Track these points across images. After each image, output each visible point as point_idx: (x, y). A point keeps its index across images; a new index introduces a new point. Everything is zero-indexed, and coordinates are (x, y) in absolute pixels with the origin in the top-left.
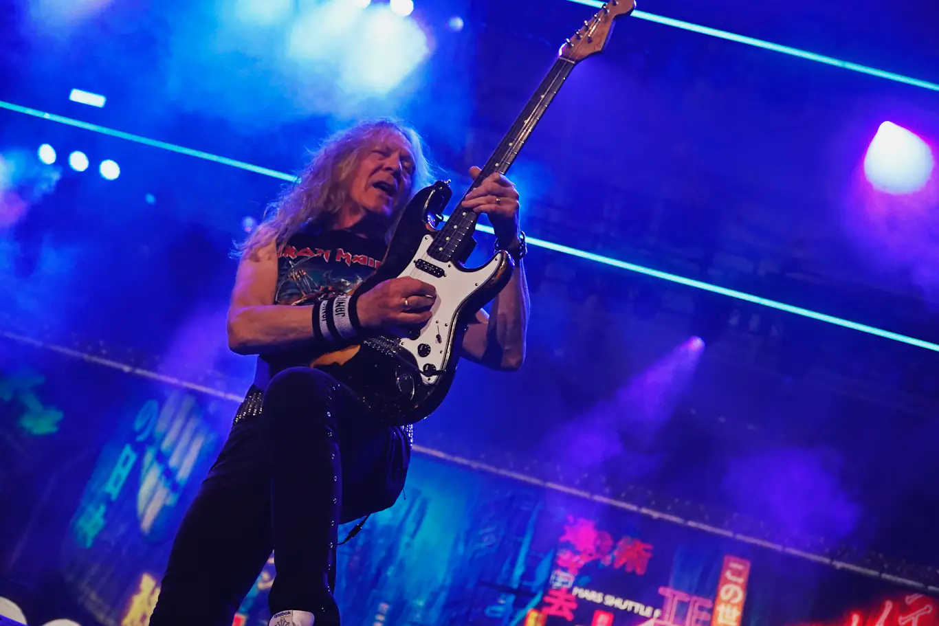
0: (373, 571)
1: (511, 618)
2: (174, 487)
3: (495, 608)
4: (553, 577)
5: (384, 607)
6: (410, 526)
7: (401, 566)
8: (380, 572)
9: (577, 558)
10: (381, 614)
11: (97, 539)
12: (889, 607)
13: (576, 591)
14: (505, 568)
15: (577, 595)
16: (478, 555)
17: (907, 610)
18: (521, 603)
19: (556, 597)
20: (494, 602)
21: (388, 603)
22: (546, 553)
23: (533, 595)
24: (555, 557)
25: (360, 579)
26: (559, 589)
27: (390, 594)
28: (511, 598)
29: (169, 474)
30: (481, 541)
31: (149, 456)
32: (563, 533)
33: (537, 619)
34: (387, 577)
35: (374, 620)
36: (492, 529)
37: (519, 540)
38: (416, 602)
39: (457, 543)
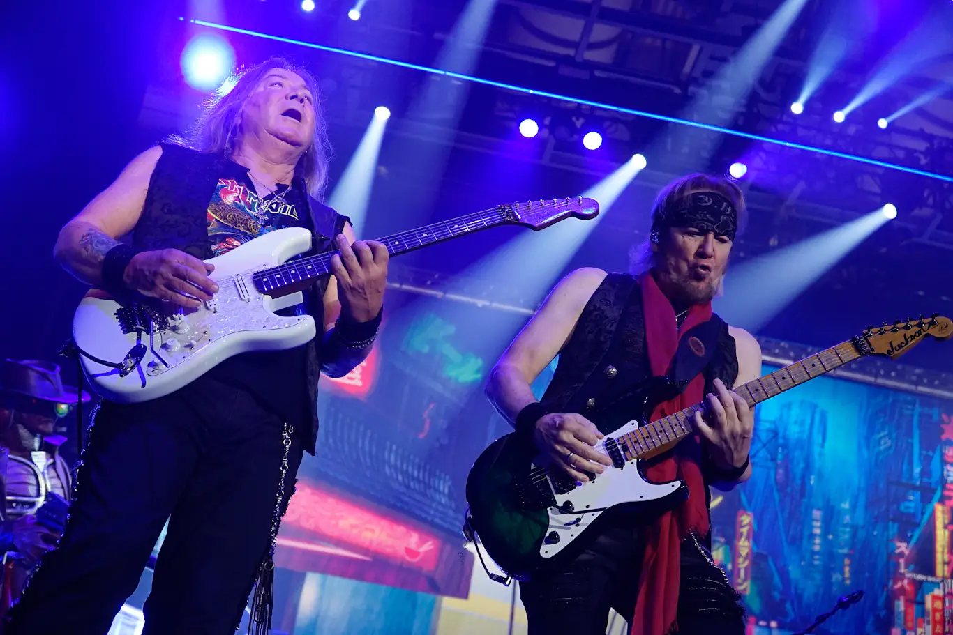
0: (798, 482)
1: (923, 513)
3: (907, 504)
4: (945, 473)
5: (817, 514)
6: (817, 438)
7: (820, 476)
8: (804, 481)
10: (817, 521)
14: (905, 467)
16: (881, 457)
18: (927, 497)
20: (905, 499)
21: (819, 509)
22: (934, 452)
23: (934, 491)
24: (942, 455)
25: (789, 490)
27: (820, 504)
28: (918, 494)
30: (879, 444)
32: (942, 431)
33: (943, 512)
34: (811, 487)
35: (812, 527)
36: (886, 433)
37: (910, 440)
38: (842, 505)
39: (860, 449)
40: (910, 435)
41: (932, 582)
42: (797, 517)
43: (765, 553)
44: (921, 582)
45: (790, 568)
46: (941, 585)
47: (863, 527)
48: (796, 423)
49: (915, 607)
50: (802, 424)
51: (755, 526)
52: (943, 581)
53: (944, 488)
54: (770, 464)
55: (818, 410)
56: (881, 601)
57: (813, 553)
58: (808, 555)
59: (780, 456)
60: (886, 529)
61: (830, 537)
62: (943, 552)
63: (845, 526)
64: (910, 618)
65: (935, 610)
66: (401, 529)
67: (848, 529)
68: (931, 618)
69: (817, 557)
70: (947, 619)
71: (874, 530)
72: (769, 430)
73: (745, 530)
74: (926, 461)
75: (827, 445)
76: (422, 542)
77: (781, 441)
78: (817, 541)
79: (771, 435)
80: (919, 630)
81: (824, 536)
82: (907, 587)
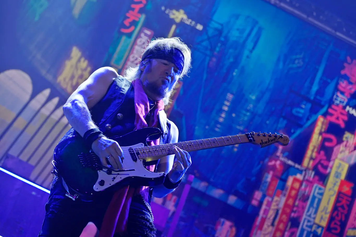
0: (224, 70)
1: (308, 119)
3: (298, 110)
4: (335, 97)
5: (230, 96)
6: (250, 45)
7: (242, 71)
8: (229, 72)
9: (350, 87)
10: (228, 101)
13: (348, 108)
14: (307, 84)
15: (348, 111)
16: (291, 72)
18: (314, 110)
19: (336, 111)
20: (298, 106)
21: (232, 94)
22: (332, 79)
23: (322, 107)
24: (337, 84)
25: (216, 74)
26: (337, 105)
27: (235, 90)
28: (309, 106)
30: (294, 63)
32: (343, 68)
33: (323, 123)
34: (233, 76)
35: (223, 104)
36: (301, 56)
37: (317, 67)
38: (251, 96)
39: (278, 60)
40: (319, 63)
41: (298, 169)
43: (182, 112)
44: (289, 166)
45: (197, 128)
46: (304, 173)
47: (260, 116)
48: (238, 30)
49: (278, 181)
50: (241, 31)
51: (182, 92)
52: (305, 170)
53: (330, 107)
54: (208, 52)
55: (257, 26)
56: (255, 170)
57: (217, 122)
58: (213, 123)
59: (217, 49)
60: (277, 122)
61: (234, 115)
62: (313, 151)
63: (248, 111)
64: (272, 188)
65: (292, 188)
67: (248, 114)
68: (287, 193)
69: (219, 126)
70: (299, 197)
71: (268, 119)
72: (216, 29)
74: (324, 85)
75: (255, 52)
77: (222, 39)
78: (223, 115)
79: (217, 33)
80: (276, 198)
81: (229, 113)
82: (278, 166)
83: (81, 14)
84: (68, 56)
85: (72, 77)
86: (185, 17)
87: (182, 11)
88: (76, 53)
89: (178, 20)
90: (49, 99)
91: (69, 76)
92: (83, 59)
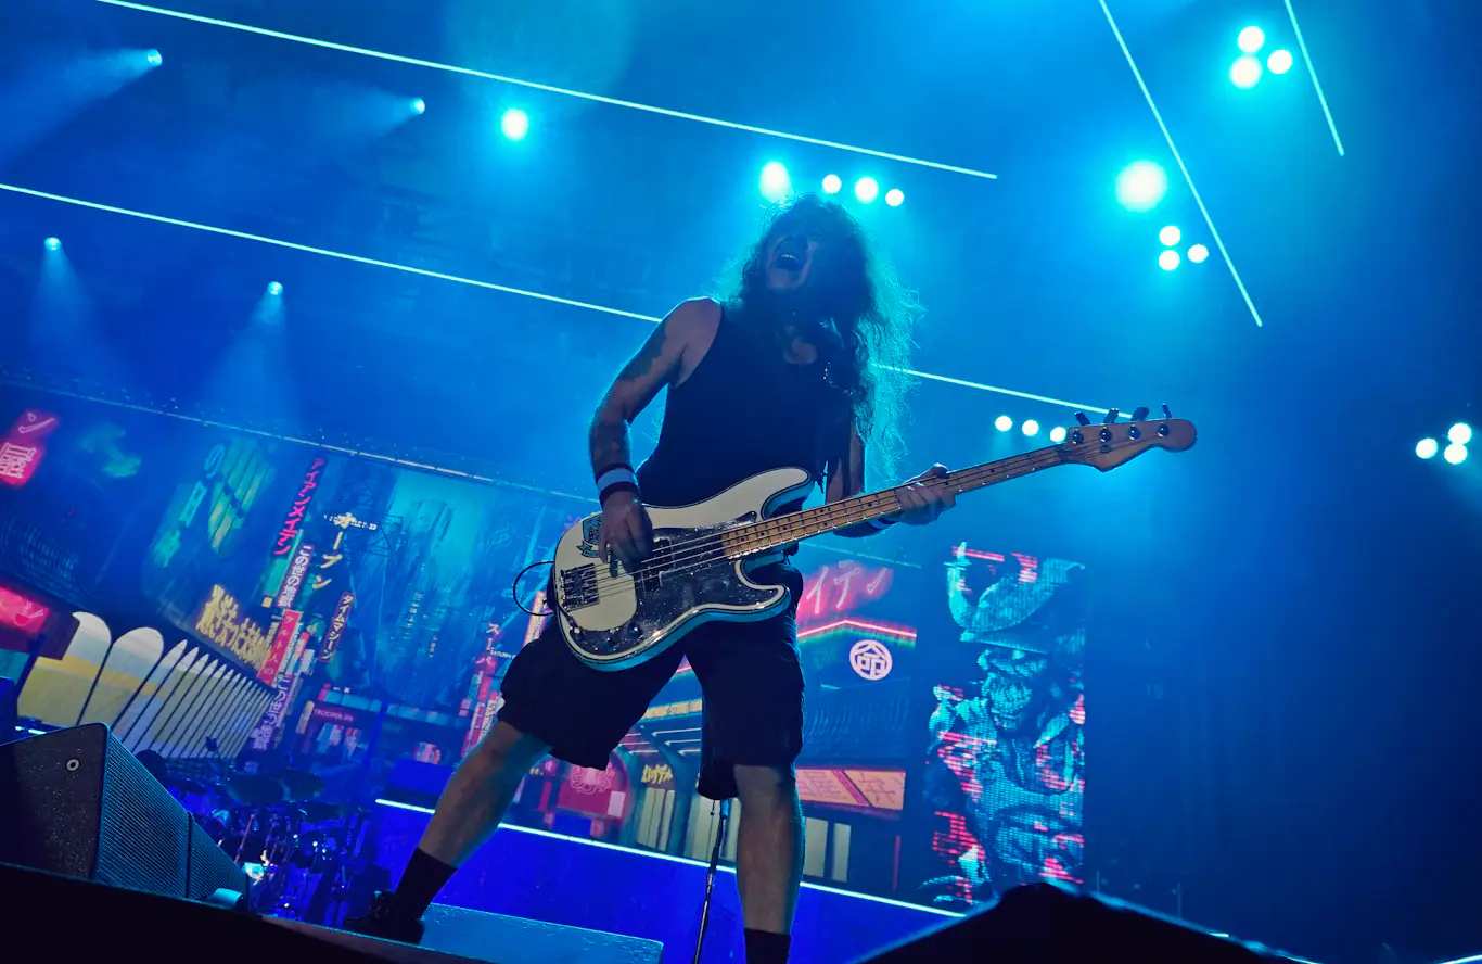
0: (409, 569)
2: (240, 513)
5: (419, 596)
6: (439, 530)
7: (432, 564)
8: (414, 568)
10: (416, 602)
11: (173, 561)
12: (826, 570)
16: (495, 550)
17: (840, 572)
18: (531, 587)
20: (509, 586)
21: (421, 593)
23: (541, 580)
25: (398, 575)
27: (423, 586)
28: (524, 583)
29: (234, 502)
30: (498, 539)
31: (219, 488)
34: (420, 573)
35: (409, 607)
36: (507, 529)
37: (528, 537)
38: (445, 590)
39: (477, 541)
40: (530, 532)
42: (398, 597)
43: (357, 628)
45: (378, 642)
47: (459, 610)
48: (421, 518)
50: (427, 519)
51: (355, 605)
54: (387, 552)
55: (446, 509)
56: (462, 671)
57: (406, 630)
58: (398, 632)
59: (398, 546)
60: (483, 612)
61: (425, 617)
63: (443, 607)
64: (484, 690)
66: (19, 598)
67: (444, 611)
69: (407, 634)
71: (470, 612)
72: (396, 524)
73: (344, 609)
75: (446, 537)
76: (35, 609)
77: (403, 533)
78: (412, 620)
80: (491, 702)
81: (419, 616)
82: (489, 663)
83: (222, 547)
84: (207, 596)
85: (215, 620)
86: (353, 520)
87: (349, 515)
88: (218, 591)
89: (344, 526)
90: (186, 652)
91: (212, 618)
92: (227, 597)
